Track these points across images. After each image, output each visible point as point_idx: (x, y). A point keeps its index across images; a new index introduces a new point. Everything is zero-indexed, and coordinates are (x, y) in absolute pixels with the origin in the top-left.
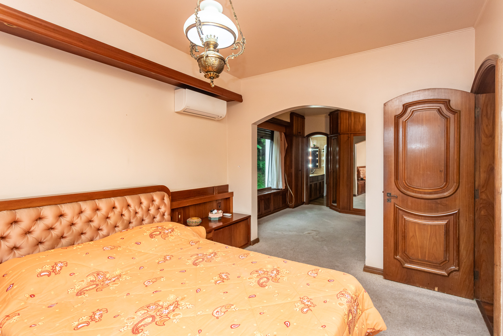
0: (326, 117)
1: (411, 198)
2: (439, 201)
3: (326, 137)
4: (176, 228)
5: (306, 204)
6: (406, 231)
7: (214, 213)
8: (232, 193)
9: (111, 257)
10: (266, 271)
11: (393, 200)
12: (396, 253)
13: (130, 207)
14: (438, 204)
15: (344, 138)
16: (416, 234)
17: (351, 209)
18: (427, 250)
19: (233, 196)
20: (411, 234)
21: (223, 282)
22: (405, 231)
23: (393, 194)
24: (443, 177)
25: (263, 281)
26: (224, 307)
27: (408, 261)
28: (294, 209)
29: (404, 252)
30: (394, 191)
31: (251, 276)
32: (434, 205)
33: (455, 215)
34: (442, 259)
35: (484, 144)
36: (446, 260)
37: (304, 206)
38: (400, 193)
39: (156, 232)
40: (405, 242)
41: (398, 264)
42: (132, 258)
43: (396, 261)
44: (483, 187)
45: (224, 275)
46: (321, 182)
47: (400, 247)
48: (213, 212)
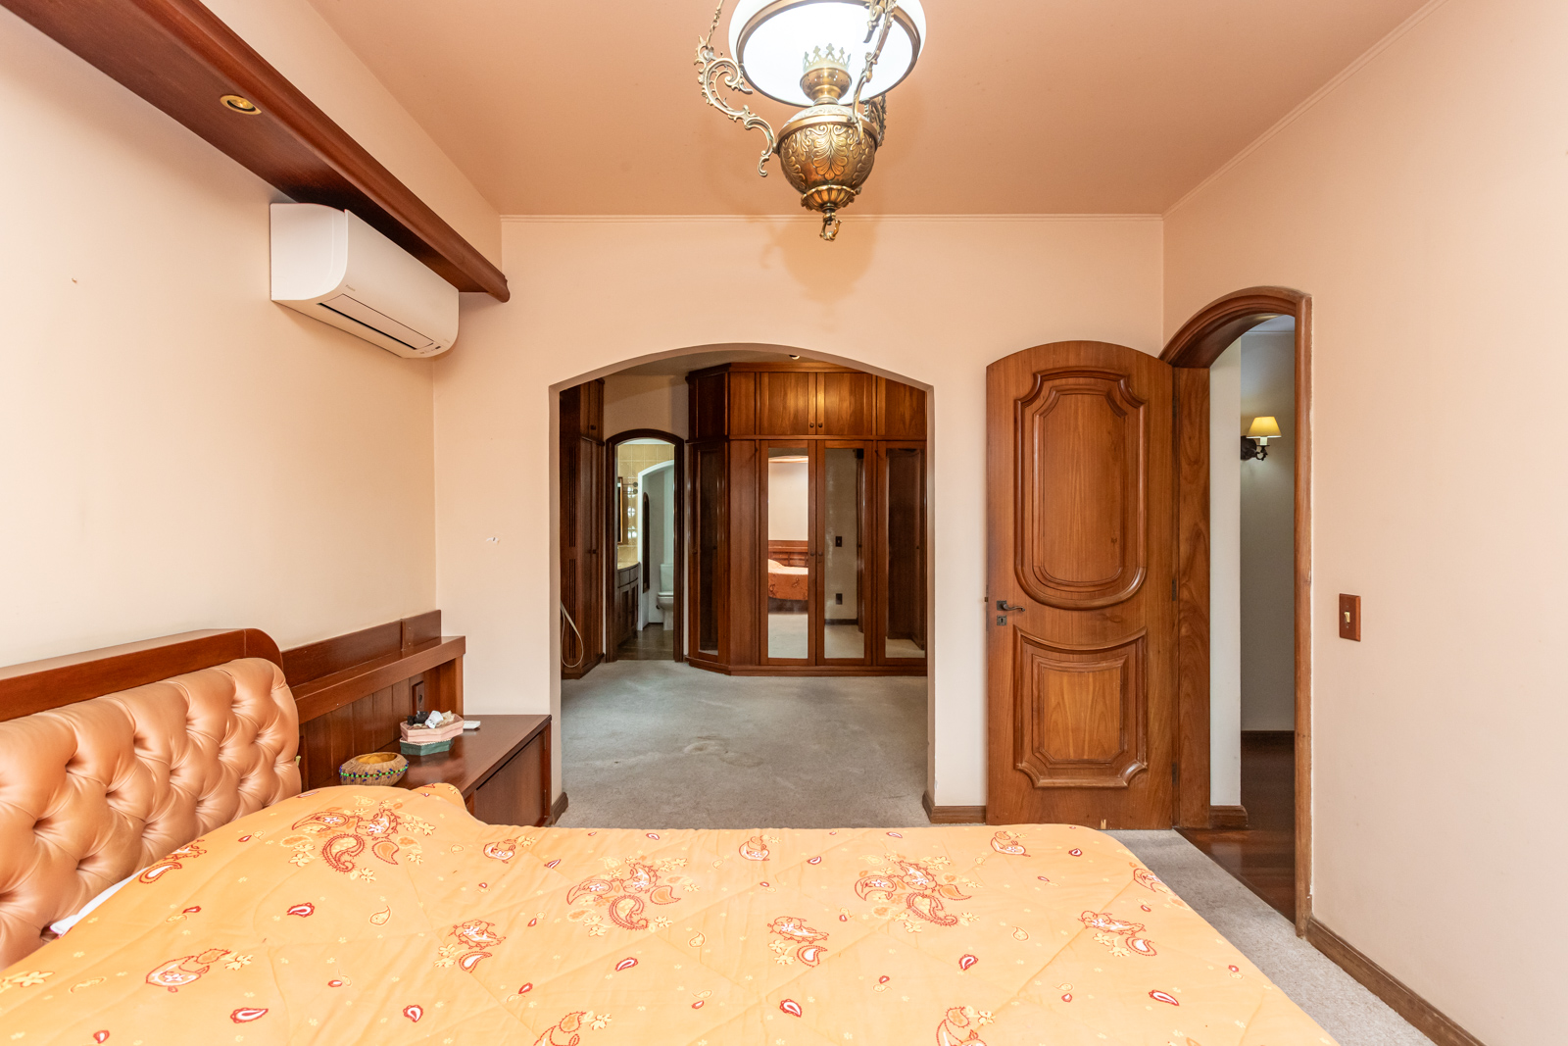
0: (673, 384)
1: (1051, 609)
2: (1108, 612)
3: (671, 447)
4: (399, 806)
5: (607, 661)
6: (1042, 694)
7: (432, 726)
8: (460, 643)
9: (247, 1011)
10: (613, 880)
11: (1010, 620)
12: (1017, 754)
13: (144, 748)
14: (1107, 618)
15: (739, 452)
16: (1063, 698)
17: (763, 660)
18: (1087, 734)
19: (465, 652)
20: (1053, 701)
21: (487, 955)
22: (1039, 697)
23: (1010, 602)
24: (1118, 555)
25: (627, 912)
26: (557, 1030)
27: (1045, 769)
28: (582, 681)
29: (1037, 749)
30: (1015, 596)
31: (574, 909)
32: (1098, 623)
33: (1140, 640)
34: (1115, 751)
35: (1186, 479)
36: (1123, 752)
37: (602, 667)
38: (1027, 598)
39: (342, 841)
40: (1039, 724)
41: (1023, 781)
42: (330, 984)
43: (1019, 775)
44: (1184, 574)
45: (473, 933)
46: (627, 592)
47: (1027, 739)
48: (428, 722)
